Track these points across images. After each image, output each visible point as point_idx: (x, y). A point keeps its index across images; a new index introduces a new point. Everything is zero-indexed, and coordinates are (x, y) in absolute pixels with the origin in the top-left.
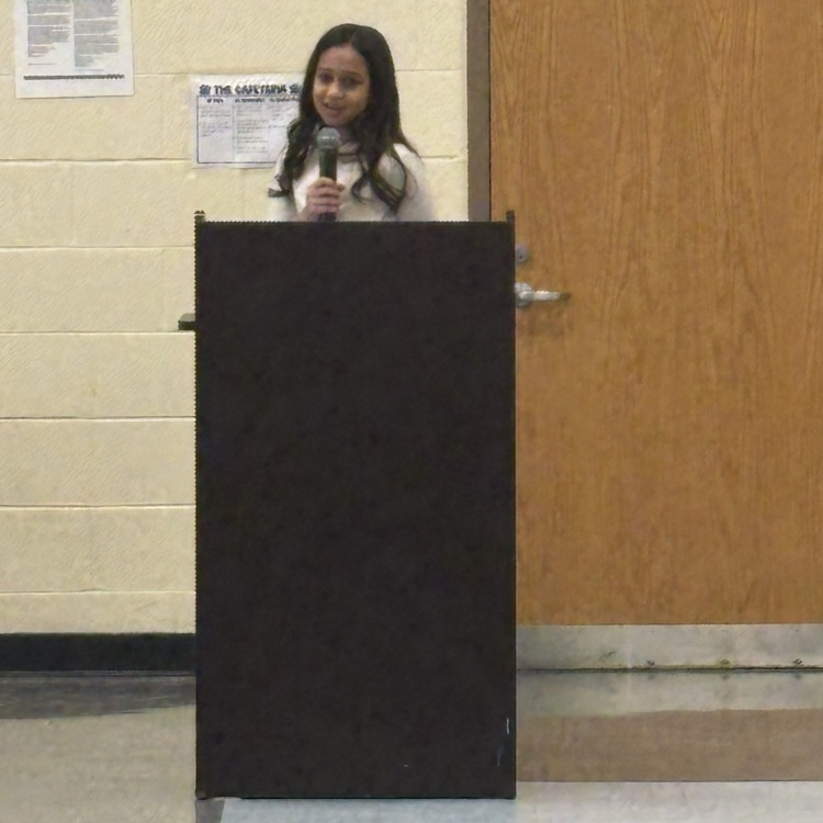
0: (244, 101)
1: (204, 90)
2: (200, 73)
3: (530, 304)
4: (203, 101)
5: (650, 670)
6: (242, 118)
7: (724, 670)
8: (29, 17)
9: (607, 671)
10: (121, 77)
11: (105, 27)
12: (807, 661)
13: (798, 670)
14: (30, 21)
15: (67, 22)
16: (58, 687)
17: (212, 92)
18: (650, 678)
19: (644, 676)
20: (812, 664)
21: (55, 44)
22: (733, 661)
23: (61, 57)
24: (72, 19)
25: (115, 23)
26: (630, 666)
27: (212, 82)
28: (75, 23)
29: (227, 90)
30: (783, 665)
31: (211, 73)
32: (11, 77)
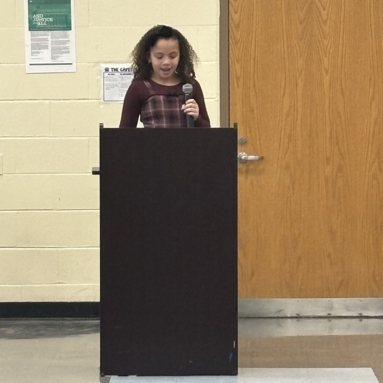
0: (124, 74)
1: (107, 70)
2: (105, 63)
3: (246, 161)
4: (106, 74)
5: (298, 317)
6: (123, 82)
7: (329, 317)
8: (31, 39)
9: (280, 318)
10: (71, 64)
11: (64, 42)
12: (365, 314)
13: (361, 317)
14: (32, 40)
15: (48, 41)
16: (44, 324)
17: (110, 70)
18: (298, 321)
19: (295, 320)
20: (366, 315)
21: (42, 50)
22: (333, 314)
23: (45, 56)
24: (50, 40)
25: (68, 41)
26: (289, 316)
27: (110, 66)
28: (52, 41)
29: (116, 70)
30: (355, 315)
31: (110, 62)
32: (24, 64)
